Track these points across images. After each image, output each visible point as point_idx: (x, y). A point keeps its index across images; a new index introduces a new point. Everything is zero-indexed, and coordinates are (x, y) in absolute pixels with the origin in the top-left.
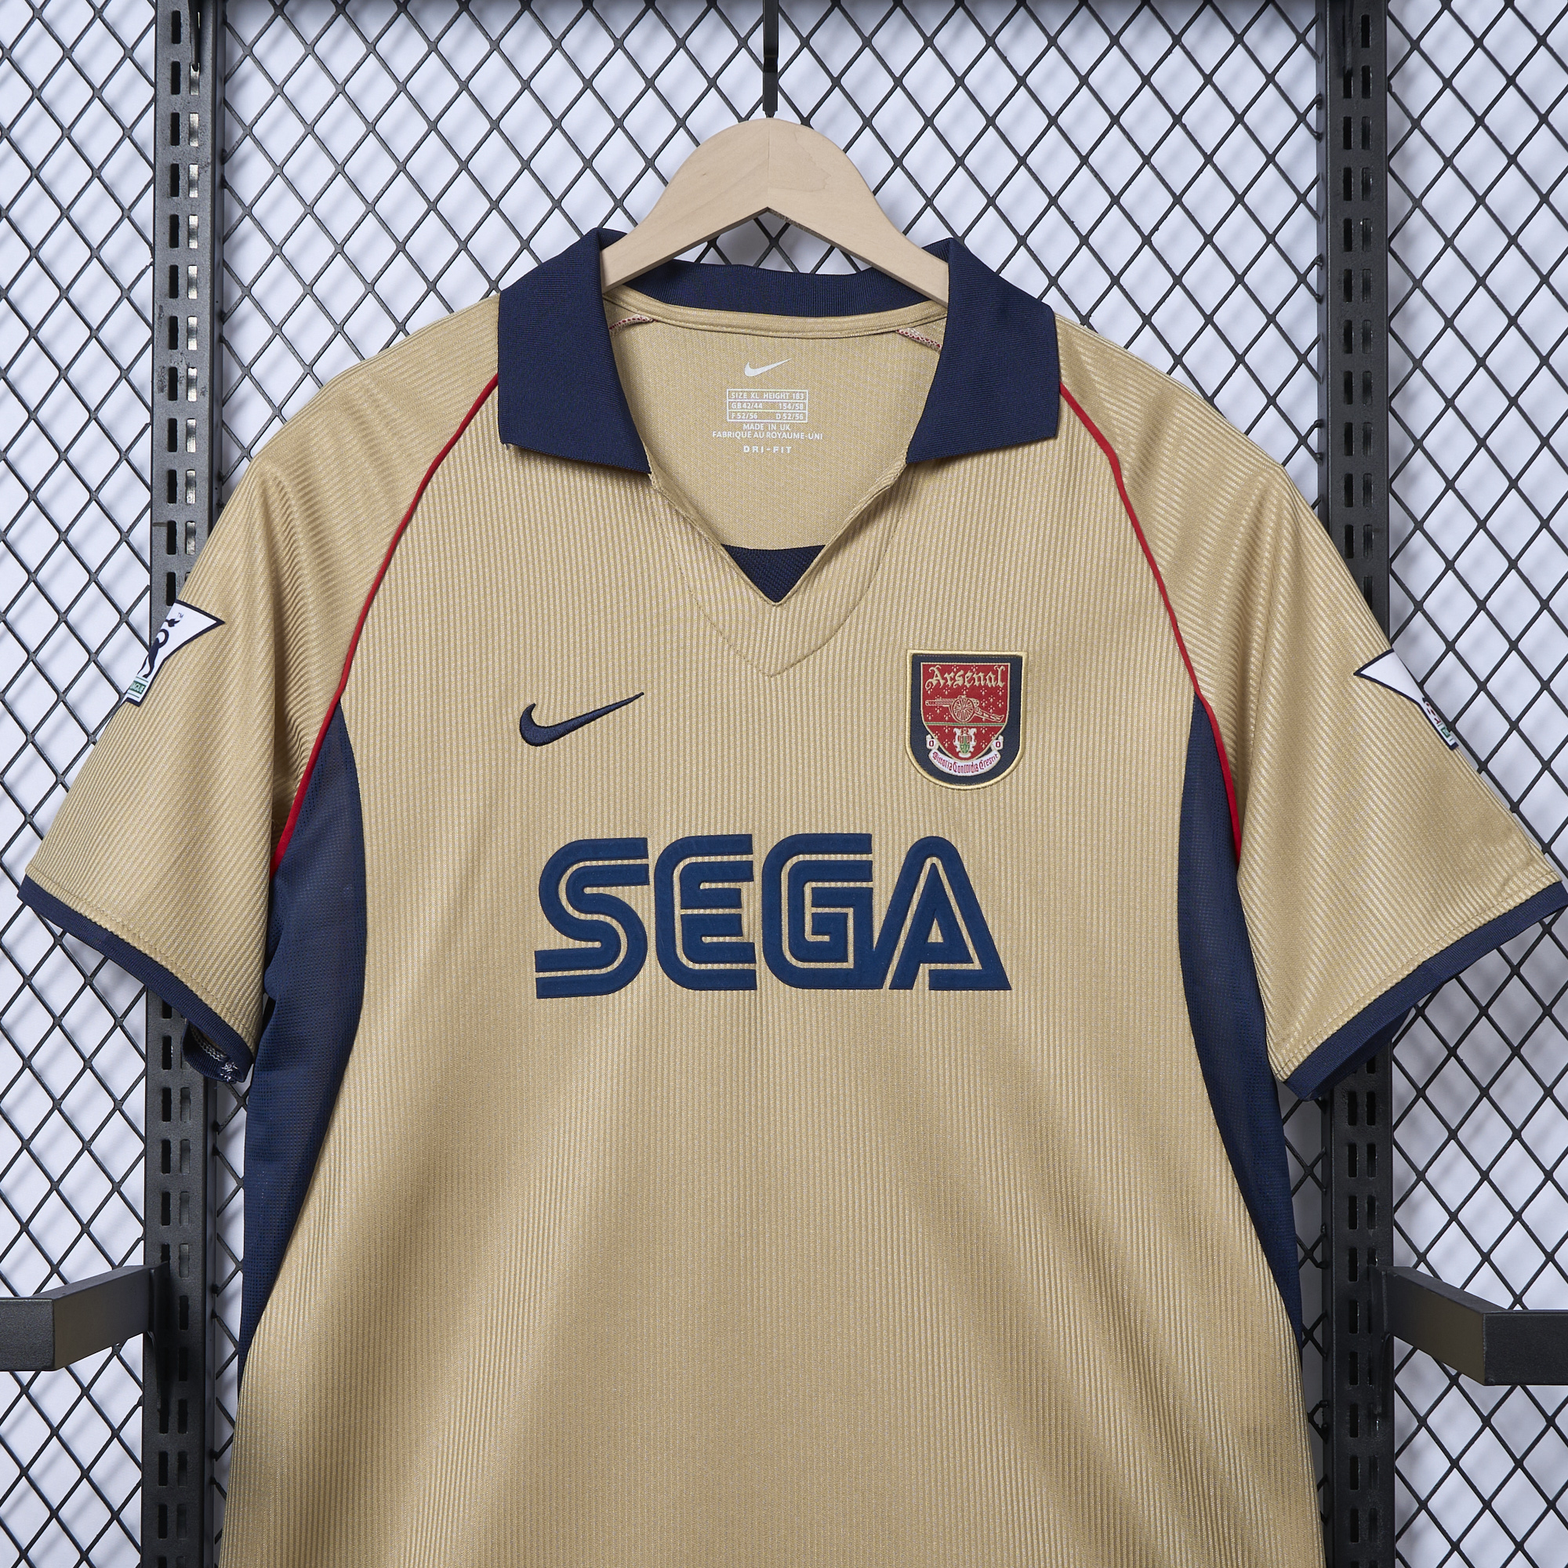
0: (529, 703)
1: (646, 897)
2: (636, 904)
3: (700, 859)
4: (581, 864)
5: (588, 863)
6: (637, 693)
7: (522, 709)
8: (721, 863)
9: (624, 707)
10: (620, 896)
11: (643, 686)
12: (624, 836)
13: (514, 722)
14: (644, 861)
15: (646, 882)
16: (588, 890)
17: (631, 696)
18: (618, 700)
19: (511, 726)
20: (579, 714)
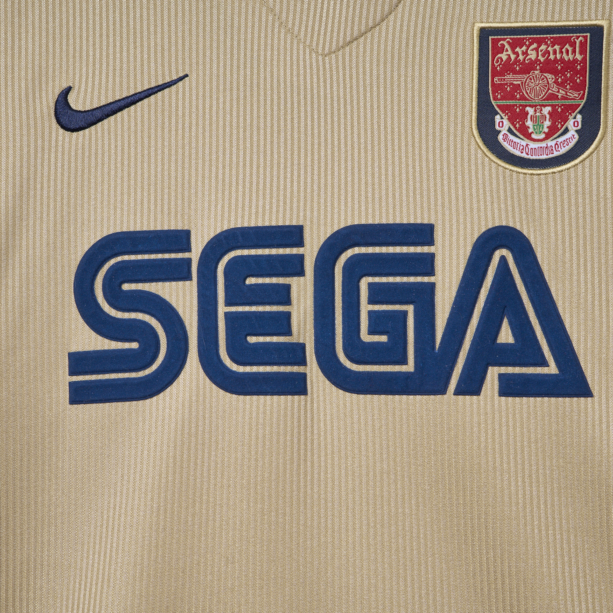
0: (65, 86)
1: (188, 293)
2: (177, 300)
3: (246, 252)
4: (119, 259)
5: (126, 258)
6: (181, 75)
7: (57, 92)
8: (270, 256)
9: (166, 91)
10: (160, 293)
11: (187, 67)
12: (166, 228)
13: (48, 107)
14: (186, 255)
15: (188, 277)
16: (126, 287)
17: (175, 77)
18: (160, 83)
19: (45, 110)
20: (117, 98)
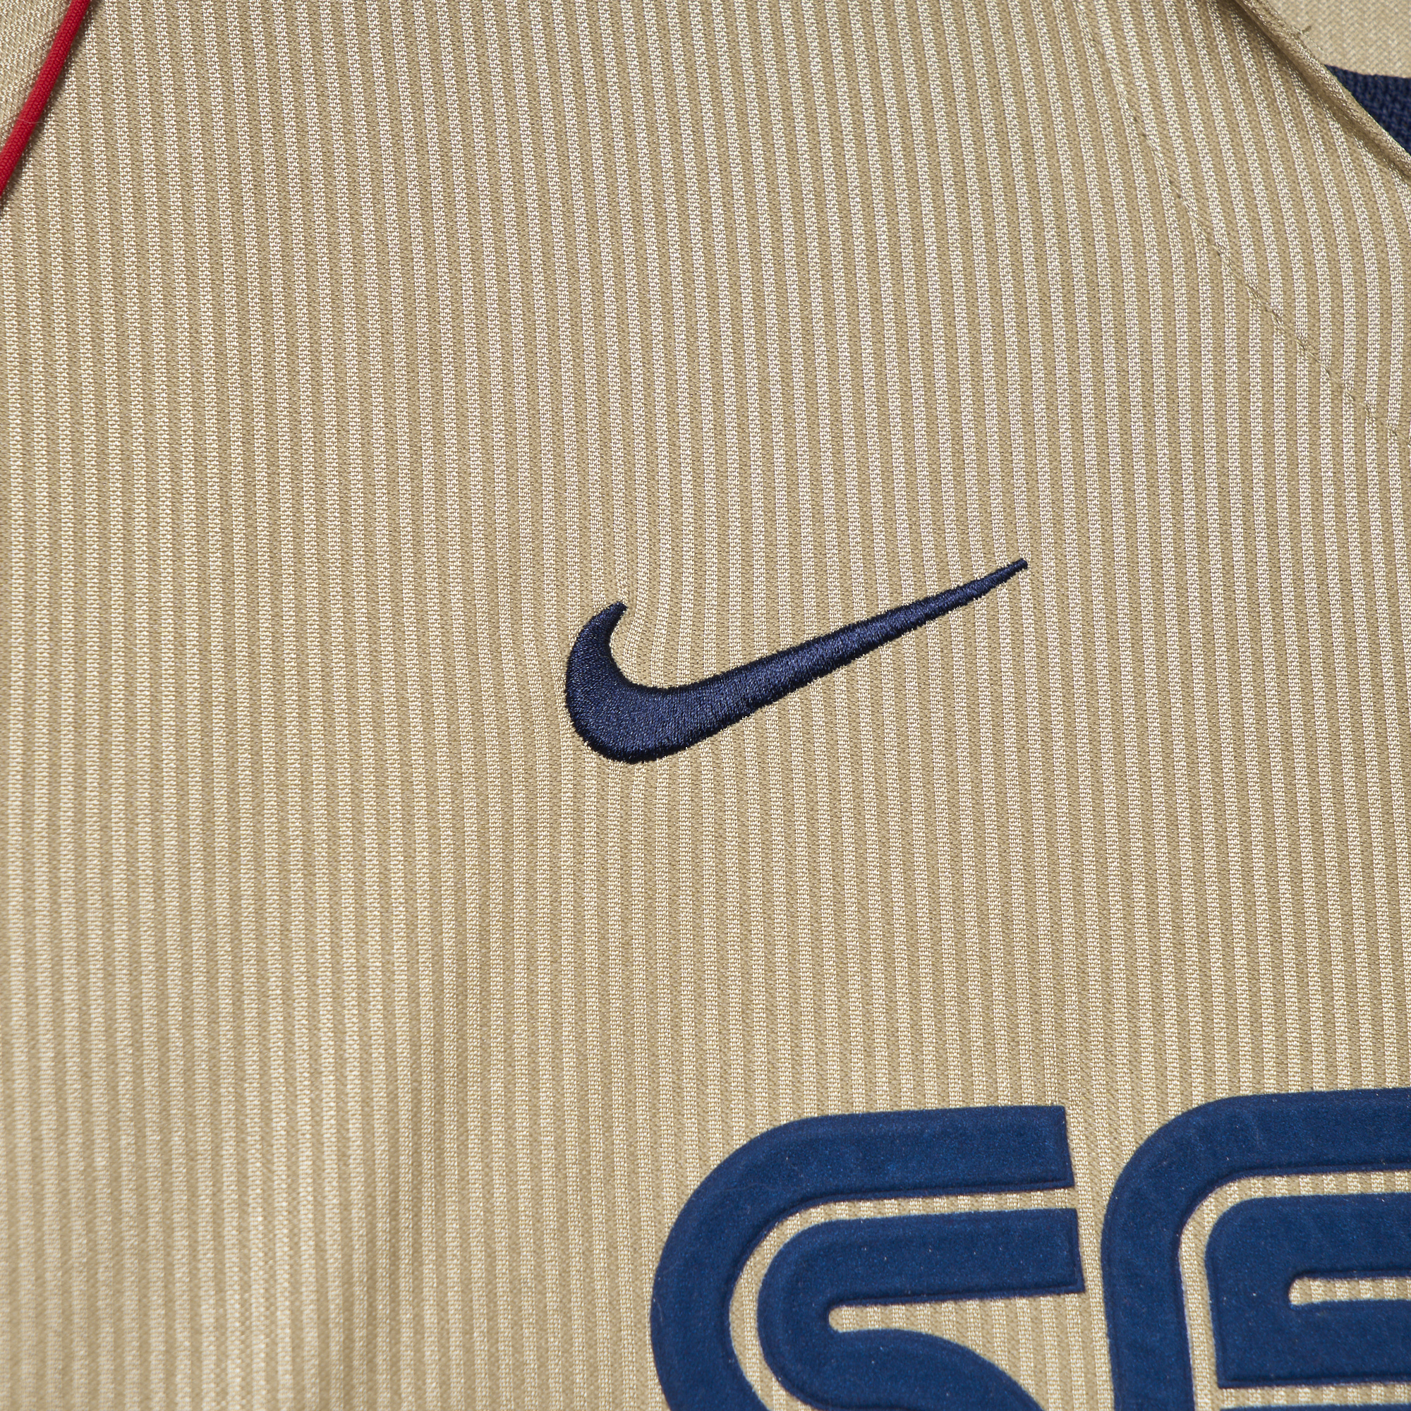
0: (600, 601)
1: (1075, 1341)
2: (1040, 1372)
3: (1280, 1186)
4: (817, 1215)
5: (842, 1211)
6: (1003, 561)
7: (575, 624)
8: (1364, 1199)
9: (955, 616)
10: (973, 1341)
11: (1023, 533)
12: (979, 1102)
13: (545, 674)
14: (1058, 1199)
15: (1072, 1282)
16: (846, 1319)
17: (980, 572)
18: (933, 589)
19: (535, 688)
20: (786, 642)
